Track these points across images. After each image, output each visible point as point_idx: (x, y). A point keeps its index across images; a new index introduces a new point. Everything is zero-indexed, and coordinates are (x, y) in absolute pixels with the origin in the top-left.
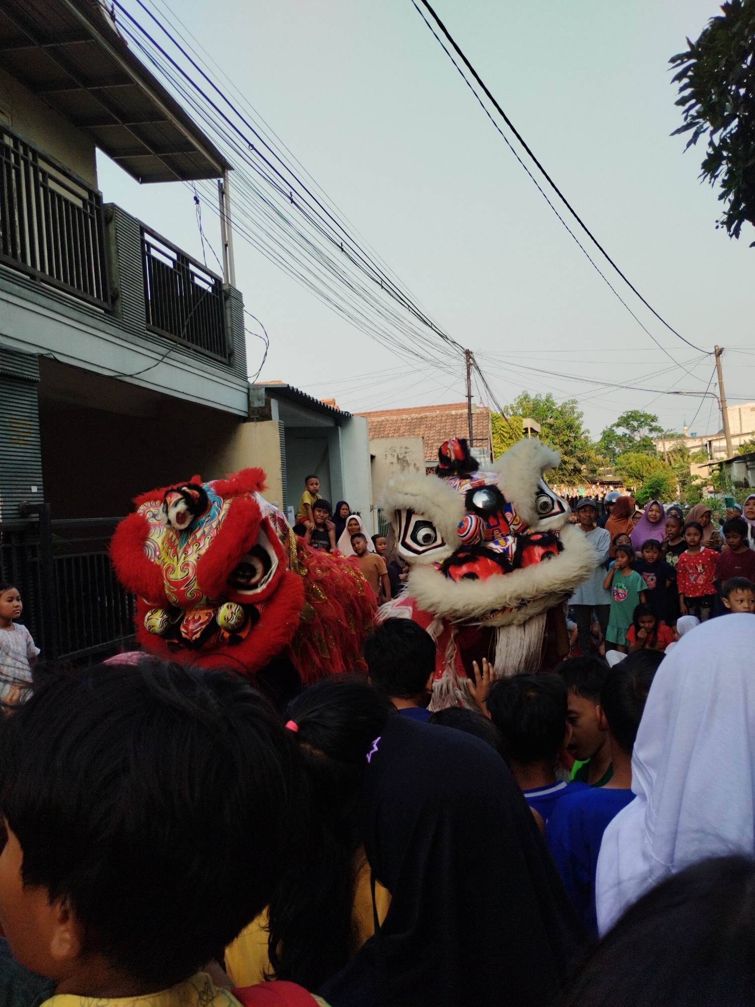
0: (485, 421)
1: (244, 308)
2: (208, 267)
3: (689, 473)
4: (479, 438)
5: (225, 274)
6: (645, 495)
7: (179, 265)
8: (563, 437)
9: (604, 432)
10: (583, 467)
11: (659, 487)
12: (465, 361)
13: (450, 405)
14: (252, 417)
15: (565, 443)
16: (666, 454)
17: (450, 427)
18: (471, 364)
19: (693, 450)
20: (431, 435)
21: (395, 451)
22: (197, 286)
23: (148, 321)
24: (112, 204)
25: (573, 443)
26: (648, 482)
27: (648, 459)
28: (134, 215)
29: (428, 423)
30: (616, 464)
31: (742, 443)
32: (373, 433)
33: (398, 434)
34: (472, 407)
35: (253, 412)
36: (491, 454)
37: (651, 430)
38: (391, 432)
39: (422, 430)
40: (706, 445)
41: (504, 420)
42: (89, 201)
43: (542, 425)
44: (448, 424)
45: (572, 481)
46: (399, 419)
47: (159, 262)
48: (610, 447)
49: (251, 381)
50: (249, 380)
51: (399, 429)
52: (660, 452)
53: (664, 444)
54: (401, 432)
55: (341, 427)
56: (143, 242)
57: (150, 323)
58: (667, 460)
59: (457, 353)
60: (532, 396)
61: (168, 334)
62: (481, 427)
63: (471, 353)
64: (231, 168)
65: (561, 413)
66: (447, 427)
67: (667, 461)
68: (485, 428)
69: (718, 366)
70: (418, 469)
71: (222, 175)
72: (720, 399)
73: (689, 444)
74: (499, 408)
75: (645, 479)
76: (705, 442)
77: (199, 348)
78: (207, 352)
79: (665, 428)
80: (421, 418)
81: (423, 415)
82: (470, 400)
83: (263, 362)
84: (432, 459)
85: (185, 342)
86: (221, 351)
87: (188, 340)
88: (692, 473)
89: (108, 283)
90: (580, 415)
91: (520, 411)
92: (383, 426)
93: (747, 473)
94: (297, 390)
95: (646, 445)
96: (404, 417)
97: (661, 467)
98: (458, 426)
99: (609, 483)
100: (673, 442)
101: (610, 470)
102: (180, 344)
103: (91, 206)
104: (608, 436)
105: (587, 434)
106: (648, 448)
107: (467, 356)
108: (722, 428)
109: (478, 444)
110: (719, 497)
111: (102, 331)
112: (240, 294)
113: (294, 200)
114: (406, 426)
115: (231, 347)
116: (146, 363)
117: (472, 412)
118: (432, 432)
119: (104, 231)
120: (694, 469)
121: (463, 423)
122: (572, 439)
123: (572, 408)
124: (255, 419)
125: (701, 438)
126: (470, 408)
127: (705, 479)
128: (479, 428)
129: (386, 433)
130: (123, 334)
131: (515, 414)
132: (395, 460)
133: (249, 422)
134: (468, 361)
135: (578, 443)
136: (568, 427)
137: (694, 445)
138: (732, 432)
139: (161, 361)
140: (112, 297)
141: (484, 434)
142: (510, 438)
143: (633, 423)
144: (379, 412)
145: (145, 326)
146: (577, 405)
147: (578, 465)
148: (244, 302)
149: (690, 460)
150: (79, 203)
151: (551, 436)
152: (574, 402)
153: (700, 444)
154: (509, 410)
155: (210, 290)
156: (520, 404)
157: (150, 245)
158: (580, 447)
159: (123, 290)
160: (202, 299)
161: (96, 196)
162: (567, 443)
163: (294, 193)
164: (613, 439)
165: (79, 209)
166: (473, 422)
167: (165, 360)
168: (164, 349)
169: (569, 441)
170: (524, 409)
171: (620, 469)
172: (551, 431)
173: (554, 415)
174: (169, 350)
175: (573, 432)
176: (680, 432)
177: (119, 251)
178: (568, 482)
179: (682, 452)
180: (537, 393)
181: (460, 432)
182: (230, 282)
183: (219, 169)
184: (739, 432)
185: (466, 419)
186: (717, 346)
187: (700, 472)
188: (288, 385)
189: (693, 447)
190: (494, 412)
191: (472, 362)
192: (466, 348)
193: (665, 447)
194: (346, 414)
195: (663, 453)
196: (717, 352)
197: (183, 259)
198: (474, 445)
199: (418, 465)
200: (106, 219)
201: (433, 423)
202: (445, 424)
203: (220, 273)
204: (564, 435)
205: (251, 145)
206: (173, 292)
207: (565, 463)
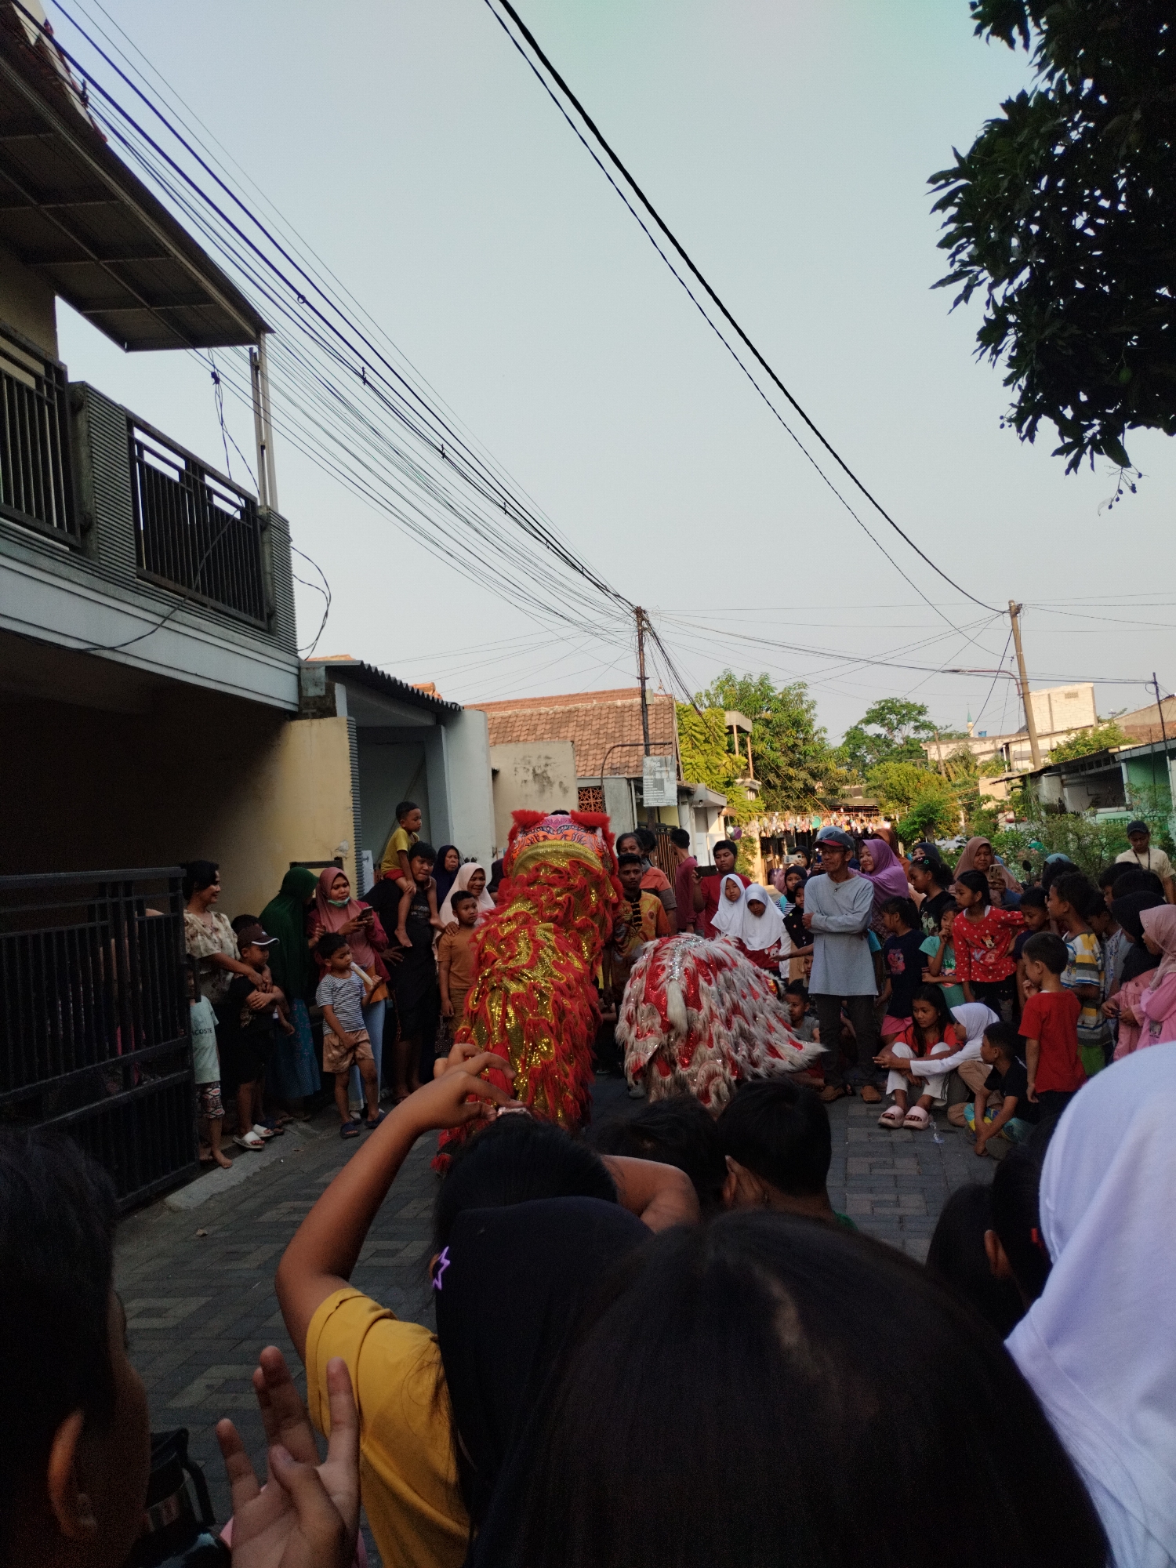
0: (667, 716)
1: (292, 544)
2: (234, 480)
3: (976, 793)
4: (658, 741)
5: (262, 493)
6: (912, 827)
7: (187, 475)
8: (786, 739)
9: (848, 734)
10: (818, 785)
11: (933, 814)
12: (636, 623)
13: (614, 691)
14: (304, 711)
15: (789, 748)
16: (942, 764)
17: (613, 725)
18: (645, 629)
19: (983, 758)
20: (584, 738)
21: (529, 762)
22: (217, 509)
23: (139, 563)
24: (83, 383)
25: (802, 748)
26: (916, 806)
27: (916, 772)
28: (118, 400)
29: (580, 719)
30: (868, 780)
31: (1055, 746)
32: (495, 735)
33: (534, 737)
34: (648, 695)
35: (307, 704)
36: (678, 765)
37: (916, 728)
38: (523, 734)
39: (570, 730)
40: (1002, 750)
41: (696, 713)
42: (47, 379)
43: (755, 721)
44: (610, 721)
45: (801, 807)
46: (535, 713)
47: (156, 472)
48: (858, 754)
49: (303, 655)
50: (300, 654)
51: (535, 729)
52: (933, 760)
53: (938, 748)
54: (538, 733)
55: (444, 726)
56: (132, 441)
57: (142, 566)
58: (943, 772)
59: (621, 611)
60: (739, 678)
61: (171, 584)
62: (662, 725)
63: (645, 612)
64: (271, 331)
65: (783, 702)
66: (610, 726)
67: (944, 775)
68: (668, 726)
69: (1015, 631)
70: (565, 791)
71: (257, 341)
72: (1019, 681)
73: (976, 748)
74: (688, 695)
75: (912, 802)
76: (1000, 745)
77: (220, 606)
78: (233, 611)
79: (937, 723)
80: (570, 711)
81: (571, 706)
82: (643, 684)
83: (323, 627)
84: (588, 774)
85: (199, 596)
86: (255, 610)
87: (204, 593)
88: (982, 793)
89: (75, 505)
90: (812, 705)
91: (721, 700)
92: (510, 725)
93: (1062, 791)
94: (376, 669)
95: (913, 751)
96: (543, 710)
97: (936, 783)
98: (626, 724)
99: (858, 809)
100: (952, 746)
101: (859, 789)
102: (190, 599)
103: (49, 387)
104: (854, 737)
105: (823, 735)
106: (914, 755)
107: (638, 617)
108: (1023, 724)
109: (658, 752)
110: (1022, 827)
111: (65, 579)
112: (285, 522)
113: (368, 379)
114: (546, 723)
115: (272, 602)
116: (137, 628)
117: (648, 702)
118: (586, 733)
119: (69, 423)
120: (985, 787)
121: (634, 718)
122: (800, 743)
123: (800, 695)
124: (310, 715)
125: (994, 739)
126: (643, 697)
127: (1001, 801)
128: (658, 726)
129: (515, 735)
130: (100, 585)
131: (712, 705)
132: (530, 777)
133: (300, 719)
134: (640, 624)
135: (810, 748)
136: (793, 724)
137: (984, 750)
138: (1038, 730)
139: (160, 626)
140: (81, 526)
141: (667, 736)
142: (706, 741)
143: (891, 717)
144: (504, 703)
145: (135, 571)
146: (808, 691)
147: (810, 781)
148: (291, 535)
149: (978, 772)
150: (30, 382)
151: (768, 737)
152: (804, 686)
153: (992, 748)
154: (703, 698)
155: (238, 515)
156: (721, 688)
157: (142, 447)
158: (813, 754)
159: (99, 516)
160: (225, 530)
161: (57, 371)
162: (793, 748)
163: (368, 369)
164: (861, 741)
165: (29, 391)
166: (650, 717)
167: (167, 624)
168: (167, 607)
169: (795, 745)
170: (725, 698)
171: (874, 787)
172: (768, 730)
173: (773, 705)
174: (171, 609)
175: (802, 731)
176: (962, 730)
177: (94, 455)
178: (794, 807)
179: (965, 760)
180: (745, 672)
181: (629, 732)
182: (269, 504)
183: (253, 334)
184: (1049, 731)
185: (638, 712)
186: (1013, 601)
187: (994, 791)
188: (362, 662)
189: (982, 753)
190: (681, 702)
191: (646, 626)
192: (636, 604)
193: (939, 753)
194: (453, 706)
195: (938, 762)
196: (1013, 609)
197: (195, 468)
198: (652, 752)
199: (565, 784)
200: (72, 405)
201: (587, 719)
202: (606, 720)
203: (253, 490)
204: (787, 736)
205: (300, 296)
206: (179, 518)
207: (790, 778)
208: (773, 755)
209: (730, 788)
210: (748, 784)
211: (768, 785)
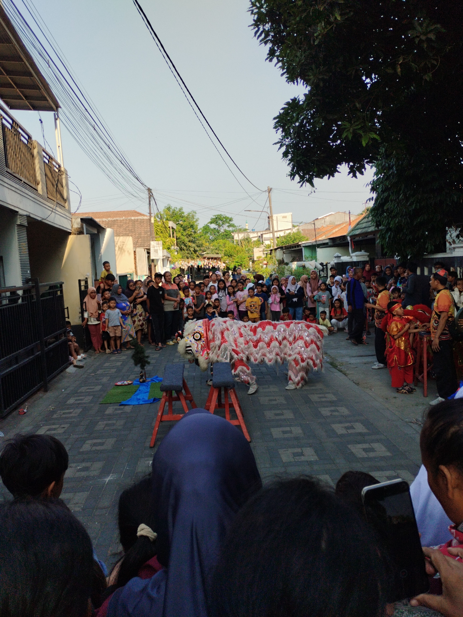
7: (50, 161)
8: (188, 232)
9: (204, 227)
16: (240, 241)
17: (131, 226)
20: (121, 231)
25: (194, 236)
29: (118, 224)
39: (115, 228)
40: (260, 236)
43: (177, 225)
45: (192, 257)
52: (236, 240)
53: (238, 235)
60: (173, 209)
63: (151, 190)
65: (187, 218)
67: (240, 245)
69: (269, 197)
76: (259, 234)
80: (114, 220)
90: (197, 220)
93: (284, 255)
95: (227, 235)
98: (136, 226)
99: (212, 258)
100: (243, 234)
107: (149, 191)
118: (121, 229)
121: (139, 224)
122: (193, 233)
123: (193, 216)
125: (257, 232)
135: (196, 235)
136: (191, 227)
137: (253, 236)
142: (162, 232)
143: (219, 221)
146: (196, 215)
147: (197, 248)
149: (253, 245)
151: (182, 231)
152: (194, 212)
153: (256, 235)
156: (165, 212)
158: (197, 238)
162: (190, 235)
164: (208, 230)
170: (166, 215)
172: (182, 228)
173: (184, 219)
175: (193, 229)
176: (244, 227)
178: (190, 257)
179: (247, 240)
180: (175, 207)
181: (137, 230)
192: (149, 187)
193: (238, 237)
195: (238, 240)
196: (269, 190)
201: (121, 224)
202: (128, 224)
207: (189, 246)
208: (183, 238)
209: (170, 250)
210: (175, 249)
211: (181, 249)
